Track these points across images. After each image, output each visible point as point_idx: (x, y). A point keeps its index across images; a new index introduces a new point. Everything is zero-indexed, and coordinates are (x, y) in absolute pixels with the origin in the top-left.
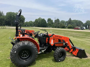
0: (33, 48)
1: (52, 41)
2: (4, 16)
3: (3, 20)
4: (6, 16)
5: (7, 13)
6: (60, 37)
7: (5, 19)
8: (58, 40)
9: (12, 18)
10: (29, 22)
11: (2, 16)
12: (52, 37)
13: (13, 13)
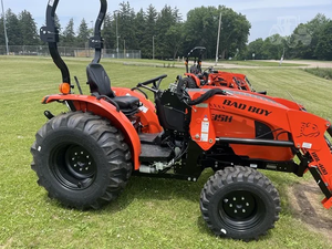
0: (98, 146)
1: (205, 126)
2: (180, 25)
3: (178, 38)
4: (187, 23)
5: (191, 14)
6: (255, 110)
7: (183, 35)
8: (252, 124)
9: (204, 30)
10: (268, 39)
11: (174, 24)
12: (206, 105)
13: (210, 8)
